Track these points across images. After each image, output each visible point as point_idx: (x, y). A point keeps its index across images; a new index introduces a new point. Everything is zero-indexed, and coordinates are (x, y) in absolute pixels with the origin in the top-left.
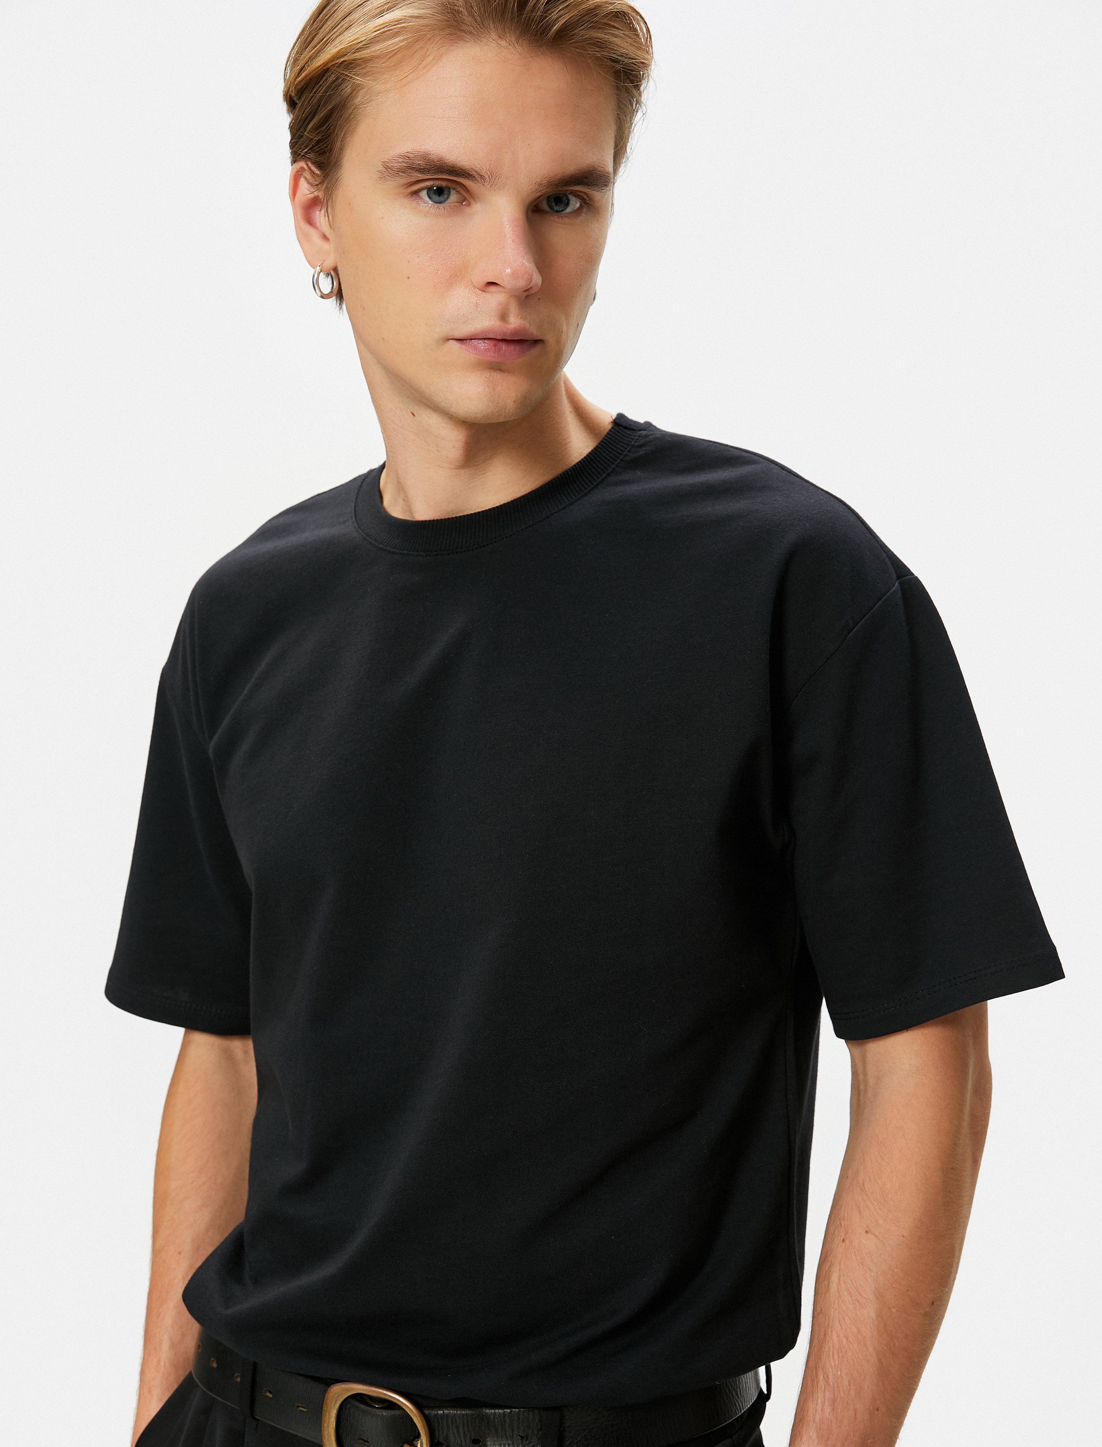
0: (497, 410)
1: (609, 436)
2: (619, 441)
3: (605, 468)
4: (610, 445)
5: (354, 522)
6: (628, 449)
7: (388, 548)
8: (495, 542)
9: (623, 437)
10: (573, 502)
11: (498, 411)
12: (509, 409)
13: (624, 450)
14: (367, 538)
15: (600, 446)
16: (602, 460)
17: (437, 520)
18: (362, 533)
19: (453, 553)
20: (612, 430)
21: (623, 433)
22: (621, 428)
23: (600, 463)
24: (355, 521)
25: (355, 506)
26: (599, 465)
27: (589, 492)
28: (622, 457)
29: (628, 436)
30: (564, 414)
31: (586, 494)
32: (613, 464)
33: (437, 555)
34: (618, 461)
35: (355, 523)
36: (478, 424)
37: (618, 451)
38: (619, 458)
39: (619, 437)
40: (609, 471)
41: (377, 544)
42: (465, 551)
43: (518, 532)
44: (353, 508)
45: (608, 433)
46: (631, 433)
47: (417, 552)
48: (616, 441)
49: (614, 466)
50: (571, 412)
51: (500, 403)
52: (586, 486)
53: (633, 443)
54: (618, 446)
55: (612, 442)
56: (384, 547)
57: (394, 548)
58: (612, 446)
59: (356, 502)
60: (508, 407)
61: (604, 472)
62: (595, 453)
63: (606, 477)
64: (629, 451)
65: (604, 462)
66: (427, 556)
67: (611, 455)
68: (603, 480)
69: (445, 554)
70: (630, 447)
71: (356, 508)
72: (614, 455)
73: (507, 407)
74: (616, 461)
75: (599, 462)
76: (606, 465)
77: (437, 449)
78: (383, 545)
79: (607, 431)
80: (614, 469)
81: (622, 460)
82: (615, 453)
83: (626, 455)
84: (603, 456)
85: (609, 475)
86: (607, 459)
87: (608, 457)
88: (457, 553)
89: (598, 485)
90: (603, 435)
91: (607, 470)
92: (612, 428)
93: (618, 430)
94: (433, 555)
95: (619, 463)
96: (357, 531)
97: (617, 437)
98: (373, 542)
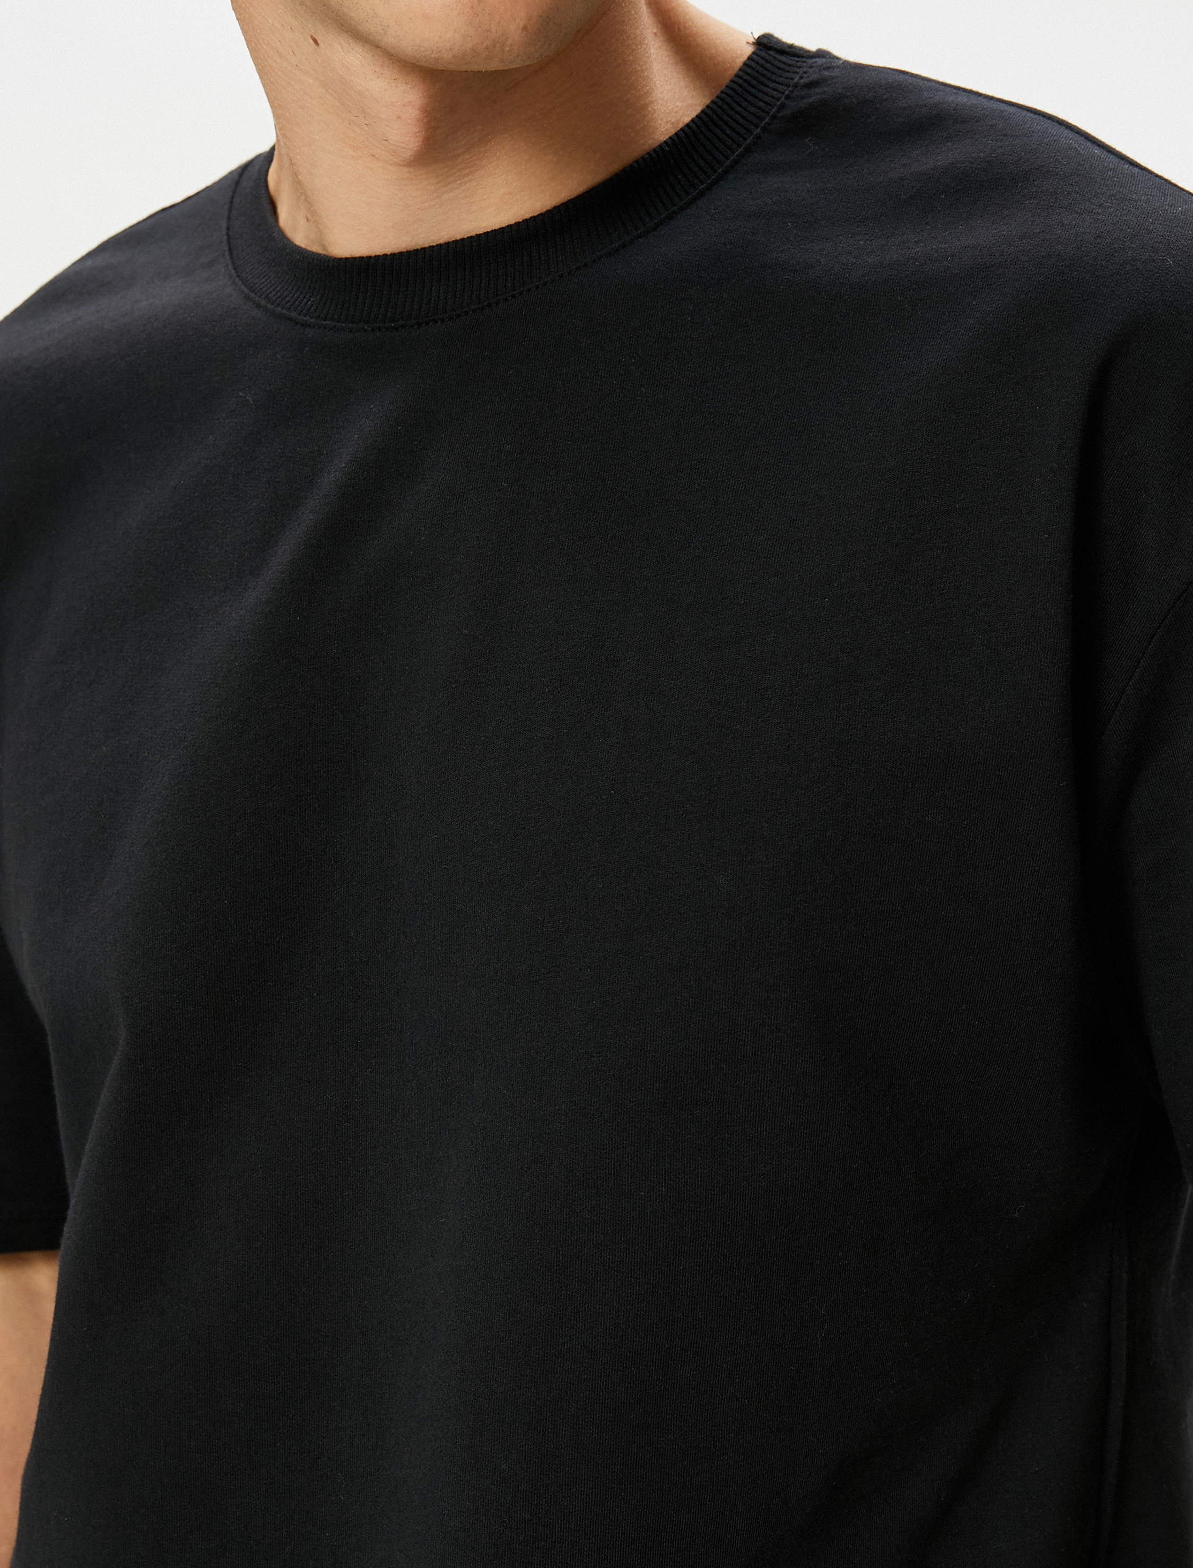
0: (485, 45)
1: (749, 70)
2: (769, 79)
3: (741, 135)
4: (750, 88)
5: (227, 265)
6: (787, 92)
7: (294, 315)
8: (513, 297)
9: (776, 70)
10: (675, 213)
11: (487, 48)
12: (511, 45)
13: (779, 95)
14: (252, 295)
15: (729, 92)
16: (734, 120)
17: (391, 254)
18: (243, 287)
19: (427, 323)
20: (755, 57)
21: (776, 63)
22: (772, 53)
23: (730, 127)
24: (229, 262)
25: (228, 229)
26: (728, 132)
27: (709, 188)
28: (774, 110)
29: (787, 68)
30: (640, 43)
31: (701, 195)
32: (757, 126)
33: (396, 328)
34: (767, 120)
35: (230, 267)
36: (451, 72)
37: (767, 99)
38: (768, 113)
39: (769, 71)
40: (748, 141)
41: (270, 307)
42: (451, 318)
43: (561, 276)
44: (224, 232)
45: (745, 64)
46: (793, 62)
47: (353, 322)
48: (762, 79)
49: (758, 130)
50: (655, 34)
51: (494, 30)
52: (703, 177)
53: (796, 80)
54: (765, 89)
55: (754, 82)
56: (284, 311)
57: (305, 315)
58: (753, 91)
59: (229, 218)
60: (510, 41)
61: (739, 146)
62: (719, 107)
63: (742, 156)
64: (788, 97)
65: (737, 123)
66: (373, 330)
67: (753, 109)
68: (736, 162)
69: (412, 326)
70: (790, 89)
71: (231, 234)
72: (759, 108)
73: (507, 39)
74: (762, 119)
75: (726, 123)
76: (742, 131)
77: (367, 122)
78: (282, 308)
79: (745, 57)
80: (758, 137)
81: (774, 117)
82: (761, 104)
83: (783, 106)
84: (737, 112)
85: (748, 150)
86: (743, 117)
87: (745, 114)
88: (436, 322)
89: (726, 172)
90: (726, 81)
91: (745, 139)
92: (754, 53)
93: (767, 57)
94: (387, 328)
95: (769, 124)
96: (234, 283)
97: (766, 72)
98: (263, 303)
